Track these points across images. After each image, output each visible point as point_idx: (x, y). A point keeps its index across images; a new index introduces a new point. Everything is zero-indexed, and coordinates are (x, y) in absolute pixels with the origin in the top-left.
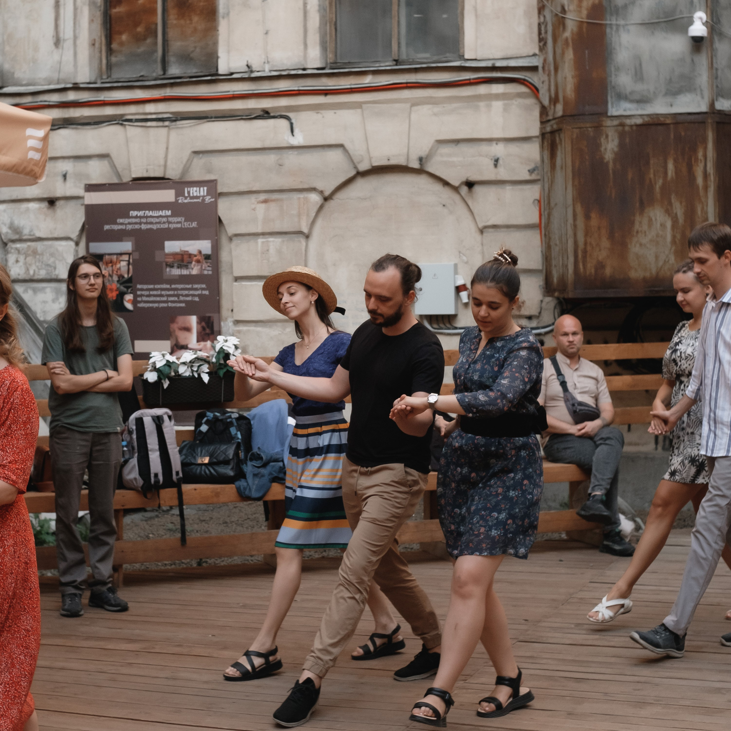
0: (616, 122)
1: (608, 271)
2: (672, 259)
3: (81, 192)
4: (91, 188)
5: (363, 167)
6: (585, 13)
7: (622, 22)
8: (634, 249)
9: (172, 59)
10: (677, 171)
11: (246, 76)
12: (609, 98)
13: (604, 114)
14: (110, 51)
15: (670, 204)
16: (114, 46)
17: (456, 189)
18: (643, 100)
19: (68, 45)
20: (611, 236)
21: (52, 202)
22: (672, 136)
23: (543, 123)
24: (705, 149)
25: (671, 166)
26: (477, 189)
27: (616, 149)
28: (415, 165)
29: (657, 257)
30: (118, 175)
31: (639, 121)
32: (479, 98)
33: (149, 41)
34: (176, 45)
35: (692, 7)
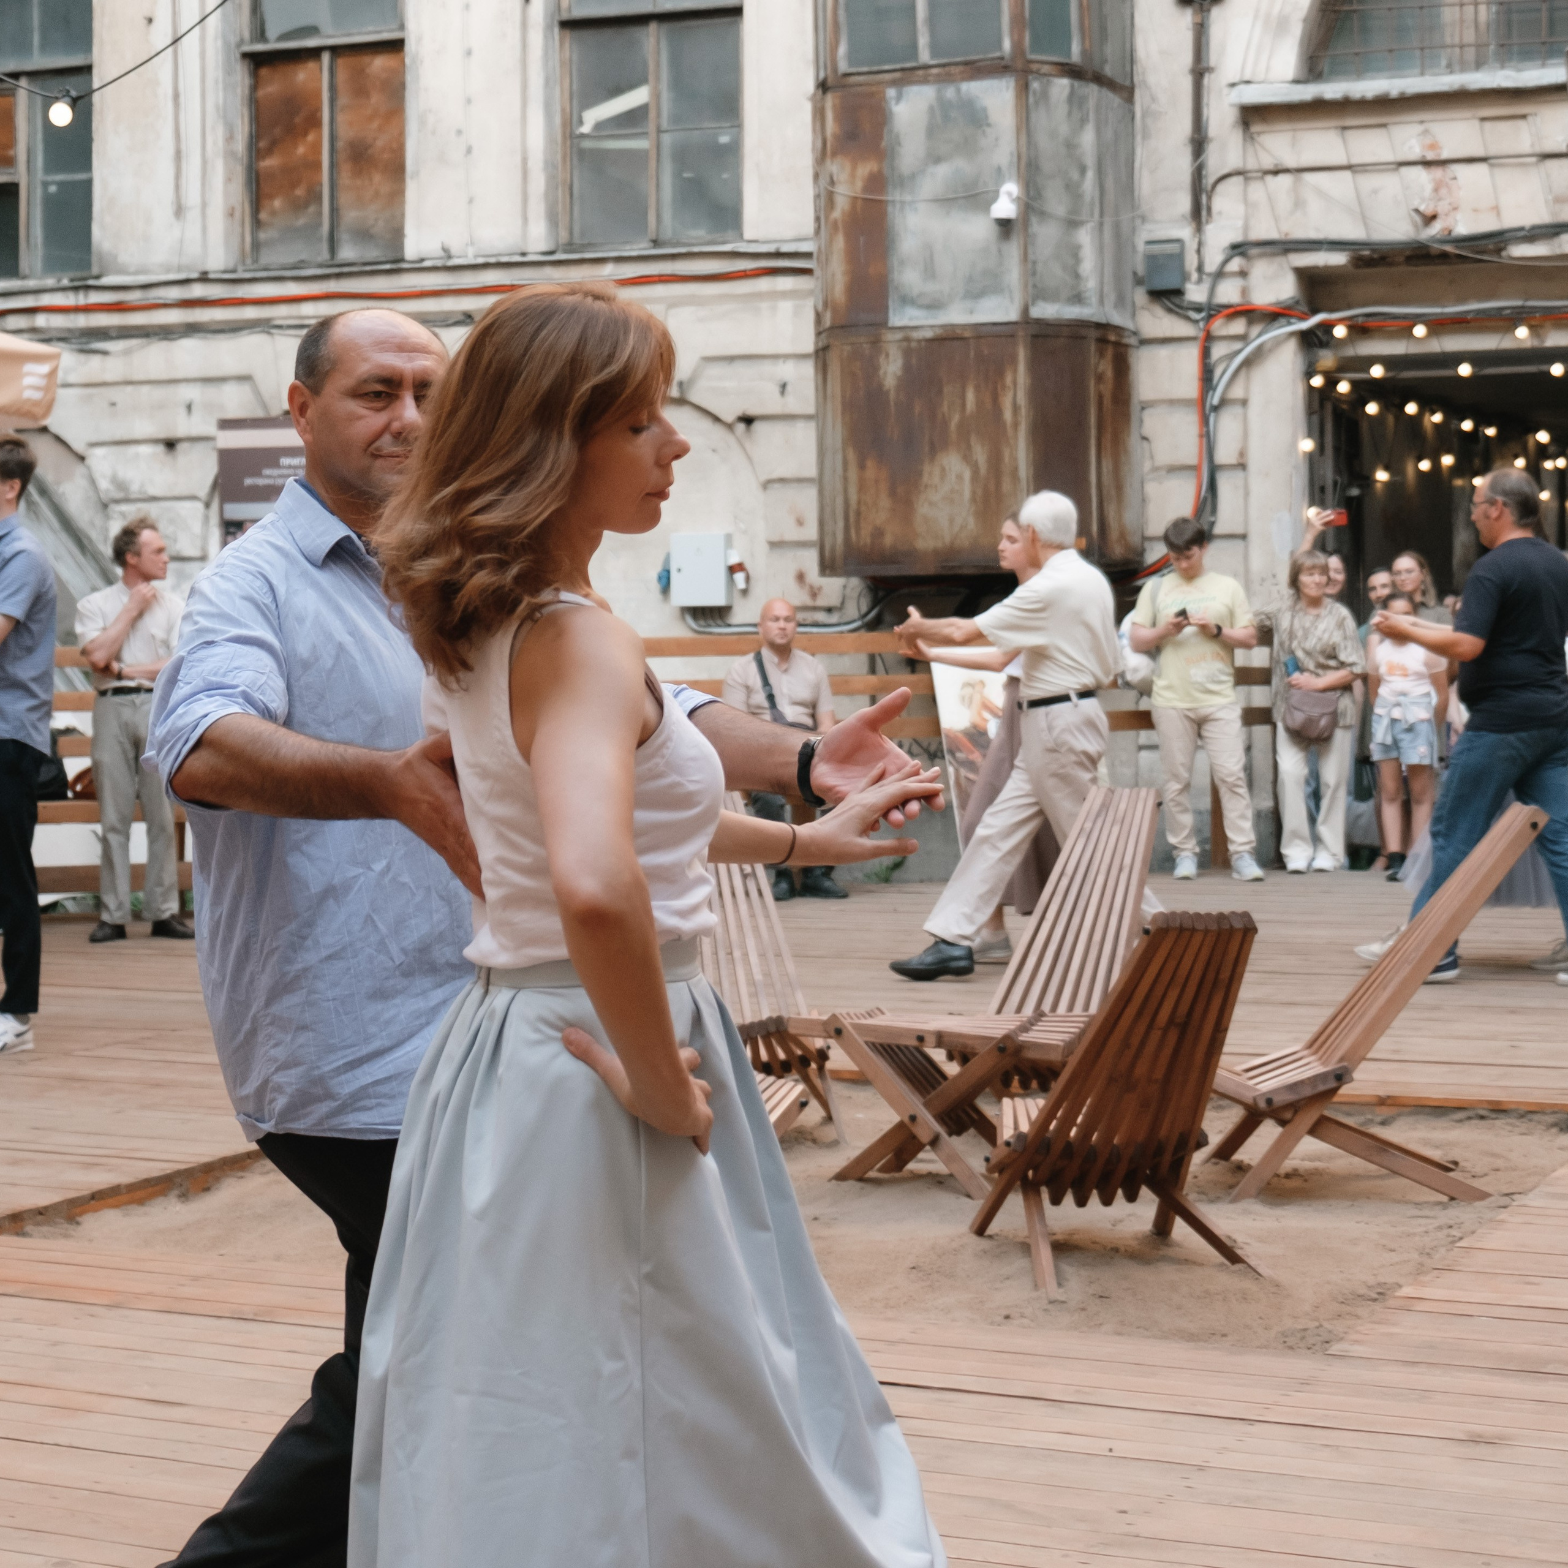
0: (899, 336)
1: (888, 540)
2: (972, 523)
3: (211, 429)
4: (226, 424)
6: (859, 184)
7: (908, 198)
8: (923, 509)
9: (344, 236)
10: (979, 403)
11: (439, 263)
12: (890, 303)
13: (883, 324)
14: (257, 224)
15: (969, 447)
16: (263, 216)
17: (730, 427)
18: (934, 306)
19: (193, 215)
20: (893, 493)
21: (171, 445)
22: (972, 354)
23: (818, 334)
24: (1015, 371)
25: (970, 396)
26: (757, 426)
27: (899, 373)
29: (951, 521)
30: (264, 406)
31: (929, 334)
32: (759, 296)
33: (312, 209)
34: (350, 216)
35: (999, 176)
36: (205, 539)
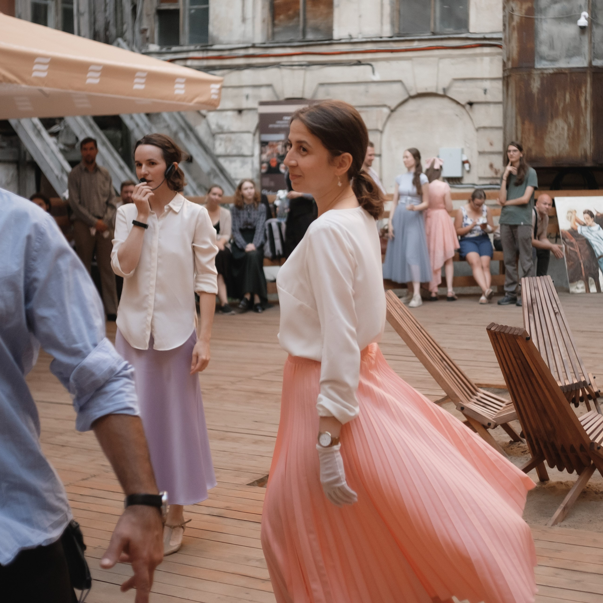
0: (539, 72)
1: (533, 153)
2: (567, 147)
3: (255, 105)
4: (262, 103)
5: (413, 93)
6: (524, 11)
7: (543, 17)
8: (547, 141)
9: (308, 30)
10: (571, 99)
11: (348, 41)
12: (536, 59)
13: (533, 67)
14: (274, 25)
15: (567, 117)
16: (276, 22)
17: (463, 106)
18: (554, 60)
19: (249, 22)
20: (535, 135)
21: (240, 111)
22: (569, 79)
23: (504, 71)
24: (586, 87)
25: (568, 96)
26: (475, 107)
27: (539, 87)
28: (441, 92)
29: (559, 145)
30: (277, 96)
31: (551, 71)
32: (476, 55)
33: (296, 19)
34: (311, 22)
35: (581, 9)
36: (253, 148)
